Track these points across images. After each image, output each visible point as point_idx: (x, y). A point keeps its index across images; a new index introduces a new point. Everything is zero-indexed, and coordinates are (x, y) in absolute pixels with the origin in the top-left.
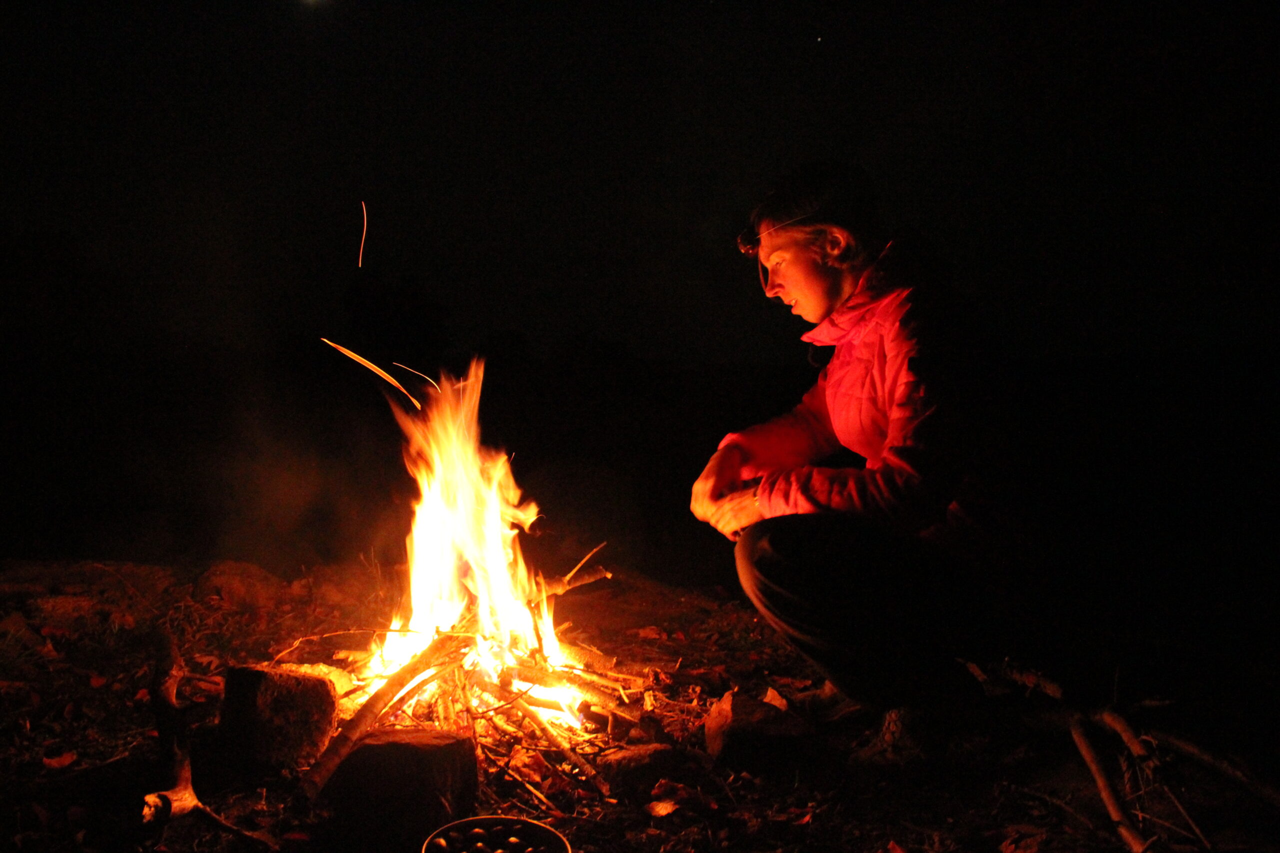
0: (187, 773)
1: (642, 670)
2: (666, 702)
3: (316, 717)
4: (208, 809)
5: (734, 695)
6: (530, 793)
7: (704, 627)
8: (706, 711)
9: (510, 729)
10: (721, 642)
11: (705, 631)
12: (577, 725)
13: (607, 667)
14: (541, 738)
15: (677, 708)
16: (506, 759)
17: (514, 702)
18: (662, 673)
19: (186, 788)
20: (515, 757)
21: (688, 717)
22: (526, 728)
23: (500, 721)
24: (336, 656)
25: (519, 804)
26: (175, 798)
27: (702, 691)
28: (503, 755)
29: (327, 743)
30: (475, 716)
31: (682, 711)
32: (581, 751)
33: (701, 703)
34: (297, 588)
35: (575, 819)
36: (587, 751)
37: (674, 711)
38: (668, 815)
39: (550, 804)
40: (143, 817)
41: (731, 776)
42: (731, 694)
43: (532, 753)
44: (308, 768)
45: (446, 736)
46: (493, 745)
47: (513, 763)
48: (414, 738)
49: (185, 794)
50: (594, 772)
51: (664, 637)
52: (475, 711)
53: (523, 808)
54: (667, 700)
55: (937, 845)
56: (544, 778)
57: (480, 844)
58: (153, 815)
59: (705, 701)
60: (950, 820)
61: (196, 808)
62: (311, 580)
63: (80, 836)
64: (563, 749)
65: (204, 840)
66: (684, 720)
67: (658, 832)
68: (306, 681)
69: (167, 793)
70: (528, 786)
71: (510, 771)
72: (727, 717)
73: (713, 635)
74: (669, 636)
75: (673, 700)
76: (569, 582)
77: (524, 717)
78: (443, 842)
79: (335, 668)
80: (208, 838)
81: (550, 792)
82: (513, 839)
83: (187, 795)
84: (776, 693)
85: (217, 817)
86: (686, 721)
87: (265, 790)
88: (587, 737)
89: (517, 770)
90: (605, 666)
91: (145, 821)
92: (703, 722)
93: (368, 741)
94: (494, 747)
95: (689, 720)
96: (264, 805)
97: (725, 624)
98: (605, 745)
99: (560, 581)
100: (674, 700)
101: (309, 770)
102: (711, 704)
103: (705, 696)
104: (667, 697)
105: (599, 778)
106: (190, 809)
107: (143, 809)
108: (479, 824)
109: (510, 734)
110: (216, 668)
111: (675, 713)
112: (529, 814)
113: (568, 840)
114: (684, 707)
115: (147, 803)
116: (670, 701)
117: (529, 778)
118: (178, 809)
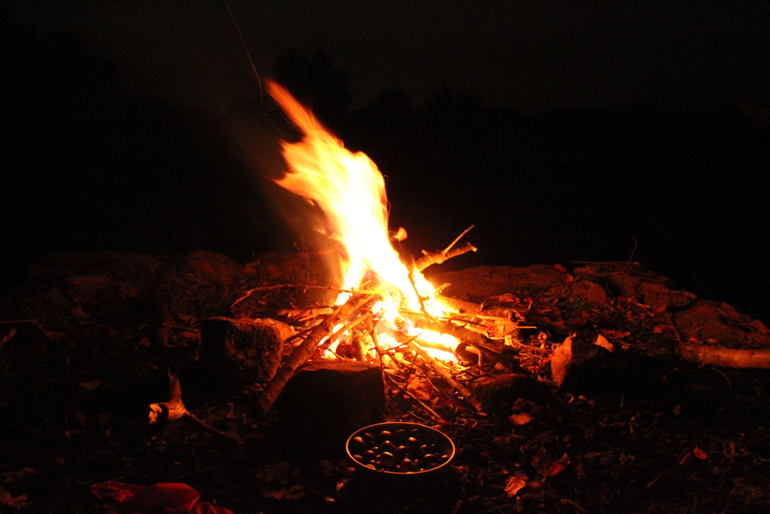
0: (178, 390)
1: (503, 312)
2: (521, 346)
3: (267, 353)
4: (194, 416)
5: (573, 340)
6: (422, 407)
7: (547, 294)
8: (551, 352)
9: (407, 363)
10: (561, 304)
11: (548, 296)
12: (455, 361)
13: (476, 311)
14: (430, 370)
15: (529, 350)
16: (405, 384)
17: (409, 344)
18: (517, 313)
19: (177, 401)
20: (411, 382)
21: (538, 356)
22: (418, 361)
23: (399, 356)
24: (279, 314)
25: (415, 415)
26: (170, 407)
27: (548, 339)
28: (403, 381)
29: (275, 372)
30: (382, 352)
31: (533, 353)
32: (459, 379)
33: (547, 347)
34: (249, 268)
35: (456, 425)
36: (464, 379)
37: (527, 352)
38: (526, 424)
39: (437, 415)
40: (149, 419)
41: (571, 398)
42: (570, 339)
43: (423, 380)
44: (262, 390)
45: (361, 365)
46: (396, 374)
47: (409, 386)
48: (338, 366)
49: (177, 405)
50: (469, 394)
51: (518, 300)
52: (382, 350)
53: (418, 418)
54: (522, 345)
55: (733, 451)
56: (433, 397)
57: (387, 442)
58: (157, 419)
59: (551, 345)
60: (743, 434)
61: (185, 416)
62: (259, 262)
63: (108, 432)
64: (446, 378)
65: (192, 437)
66: (535, 358)
67: (518, 436)
68: (259, 328)
69: (166, 404)
70: (421, 402)
71: (408, 392)
72: (568, 355)
73: (554, 299)
74: (521, 300)
75: (525, 345)
76: (446, 256)
77: (417, 354)
78: (360, 439)
79: (278, 322)
80: (194, 436)
81: (437, 407)
82: (412, 439)
83: (179, 406)
84: (604, 338)
85: (200, 421)
86: (536, 359)
87: (232, 403)
88: (464, 369)
89: (412, 391)
90: (474, 311)
91: (151, 422)
92: (549, 360)
93: (304, 369)
94: (396, 375)
95: (538, 359)
96: (232, 414)
97: (563, 292)
98: (477, 374)
99: (440, 253)
100: (527, 345)
101: (263, 391)
102: (555, 347)
103: (550, 342)
104: (521, 342)
105: (473, 399)
106: (181, 416)
107: (149, 414)
108: (386, 427)
109: (407, 367)
110: (194, 324)
111: (528, 354)
112: (422, 422)
113: (452, 440)
114: (534, 349)
115: (152, 410)
116: (524, 346)
117: (422, 397)
118: (173, 414)
